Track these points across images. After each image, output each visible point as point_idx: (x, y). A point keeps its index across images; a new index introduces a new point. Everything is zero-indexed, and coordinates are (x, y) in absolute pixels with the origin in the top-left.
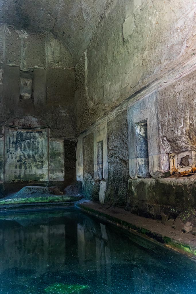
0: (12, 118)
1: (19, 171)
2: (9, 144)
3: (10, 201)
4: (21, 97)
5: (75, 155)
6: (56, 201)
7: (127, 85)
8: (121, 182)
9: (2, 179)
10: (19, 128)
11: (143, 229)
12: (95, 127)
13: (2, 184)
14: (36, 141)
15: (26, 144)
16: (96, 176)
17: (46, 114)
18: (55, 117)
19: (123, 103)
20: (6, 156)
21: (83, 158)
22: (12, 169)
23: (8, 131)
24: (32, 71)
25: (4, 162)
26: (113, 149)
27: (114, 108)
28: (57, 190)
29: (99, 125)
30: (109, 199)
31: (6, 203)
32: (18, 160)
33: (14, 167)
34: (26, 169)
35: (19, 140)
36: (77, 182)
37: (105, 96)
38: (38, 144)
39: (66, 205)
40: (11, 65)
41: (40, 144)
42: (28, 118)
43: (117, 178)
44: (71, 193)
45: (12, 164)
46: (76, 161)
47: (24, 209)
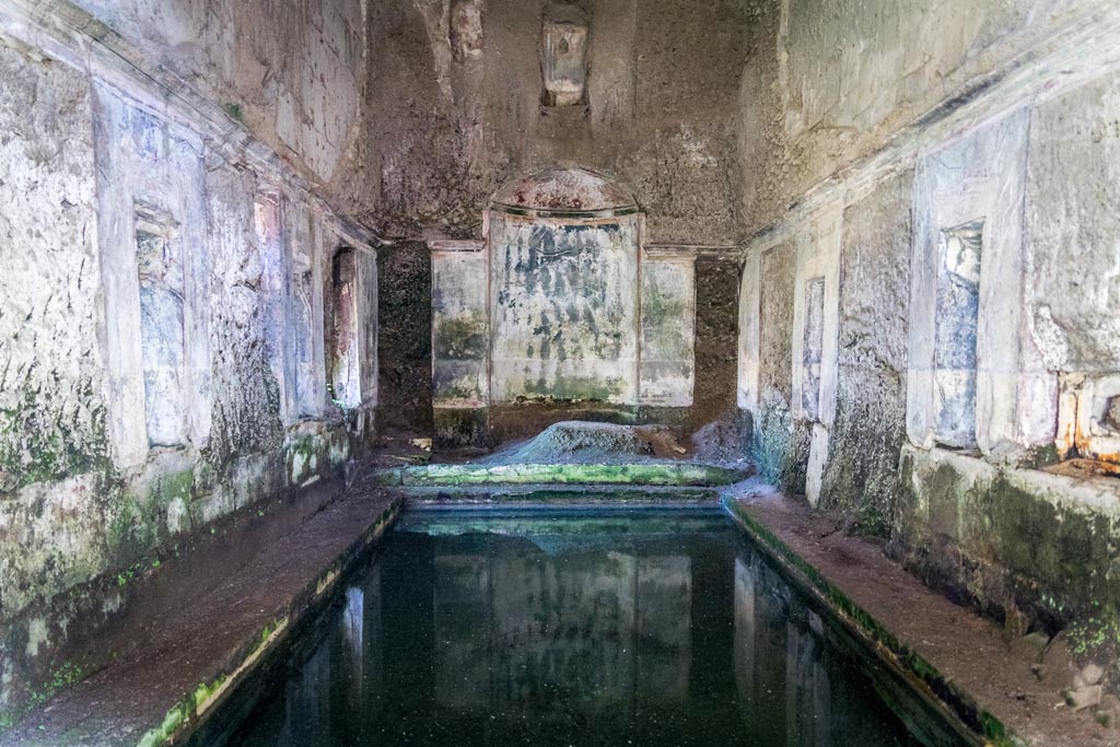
0: (514, 178)
1: (540, 365)
2: (504, 273)
3: (505, 475)
4: (547, 99)
5: (734, 310)
6: (657, 479)
7: (925, 63)
8: (879, 449)
9: (482, 394)
10: (539, 215)
11: (918, 659)
12: (805, 217)
13: (481, 410)
14: (598, 259)
15: (563, 271)
16: (798, 405)
17: (631, 160)
18: (666, 172)
19: (902, 138)
20: (496, 314)
21: (761, 329)
22: (515, 359)
23: (501, 226)
25: (488, 336)
26: (858, 317)
27: (869, 154)
28: (665, 437)
29: (816, 214)
30: (835, 501)
31: (491, 478)
32: (535, 329)
33: (524, 353)
34: (563, 358)
35: (540, 255)
36: (740, 410)
37: (843, 99)
38: (604, 272)
39: (688, 498)
41: (612, 269)
42: (569, 177)
43: (864, 429)
44: (712, 452)
45: (517, 341)
46: (737, 334)
47: (547, 502)
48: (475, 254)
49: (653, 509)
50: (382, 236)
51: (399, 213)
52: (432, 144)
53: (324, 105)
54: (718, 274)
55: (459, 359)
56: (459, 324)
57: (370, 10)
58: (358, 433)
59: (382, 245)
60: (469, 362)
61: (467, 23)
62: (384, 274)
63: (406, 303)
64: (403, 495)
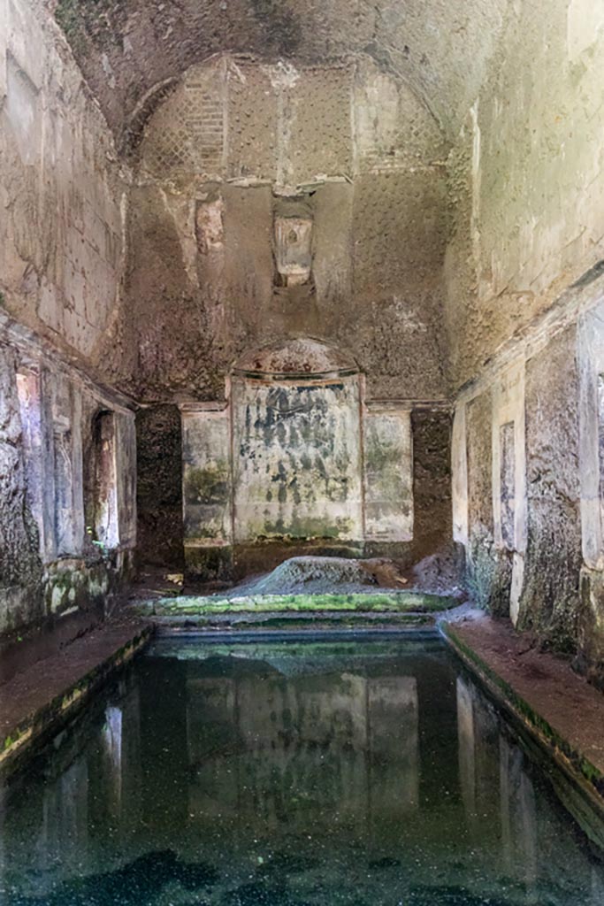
0: (251, 348)
1: (278, 508)
2: (245, 428)
3: (244, 604)
4: (279, 281)
5: (448, 456)
6: (379, 607)
7: (582, 233)
8: (563, 572)
9: (226, 534)
10: (274, 378)
11: (585, 762)
12: (497, 371)
13: (226, 548)
14: (327, 415)
15: (296, 426)
16: (498, 537)
17: (351, 328)
18: (382, 337)
19: (565, 298)
20: (238, 464)
21: (469, 470)
22: (256, 503)
23: (241, 389)
24: (311, 194)
25: (231, 484)
26: (540, 455)
27: (541, 313)
28: (388, 569)
29: (506, 368)
30: (530, 622)
31: (232, 608)
32: (273, 477)
33: (264, 498)
34: (298, 501)
35: (276, 413)
36: (455, 544)
37: (522, 268)
38: (332, 426)
39: (407, 623)
40: (246, 182)
41: (338, 423)
42: (299, 345)
43: (551, 555)
44: (432, 581)
45: (257, 487)
46: (450, 477)
47: (280, 628)
48: (219, 413)
49: (376, 633)
50: (140, 401)
51: (154, 381)
52: (181, 322)
53: (85, 293)
54: (432, 424)
55: (206, 503)
56: (205, 473)
57: (128, 215)
58: (117, 570)
59: (140, 408)
60: (214, 506)
61: (209, 221)
62: (142, 433)
63: (160, 456)
64: (154, 623)
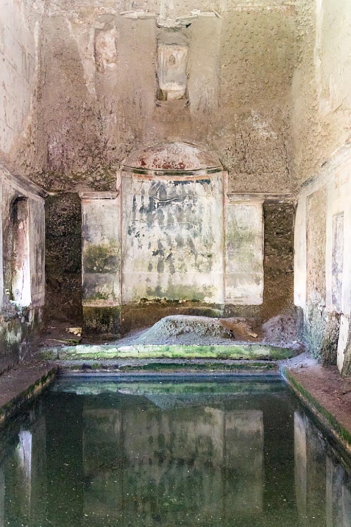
0: (137, 149)
1: (157, 277)
2: (132, 213)
3: (129, 352)
4: (160, 95)
5: (291, 238)
6: (235, 356)
9: (116, 297)
10: (156, 174)
12: (331, 171)
13: (116, 308)
14: (196, 204)
15: (173, 212)
16: (329, 302)
17: (217, 135)
18: (242, 143)
20: (126, 241)
21: (307, 250)
22: (140, 272)
23: (129, 181)
24: (187, 26)
25: (120, 257)
28: (243, 326)
29: (339, 169)
31: (120, 355)
32: (153, 252)
33: (146, 269)
34: (173, 272)
35: (157, 201)
36: (296, 307)
38: (201, 212)
39: (257, 369)
40: (135, 15)
41: (206, 210)
42: (175, 148)
44: (276, 336)
45: (141, 260)
46: (293, 255)
47: (157, 371)
48: (111, 201)
49: (232, 376)
50: (49, 190)
51: (61, 174)
52: (82, 127)
53: (5, 102)
54: (280, 212)
55: (101, 272)
56: (100, 249)
57: (40, 40)
58: (29, 324)
59: (48, 196)
60: (107, 274)
61: (106, 46)
62: (50, 215)
63: (64, 235)
64: (58, 366)
